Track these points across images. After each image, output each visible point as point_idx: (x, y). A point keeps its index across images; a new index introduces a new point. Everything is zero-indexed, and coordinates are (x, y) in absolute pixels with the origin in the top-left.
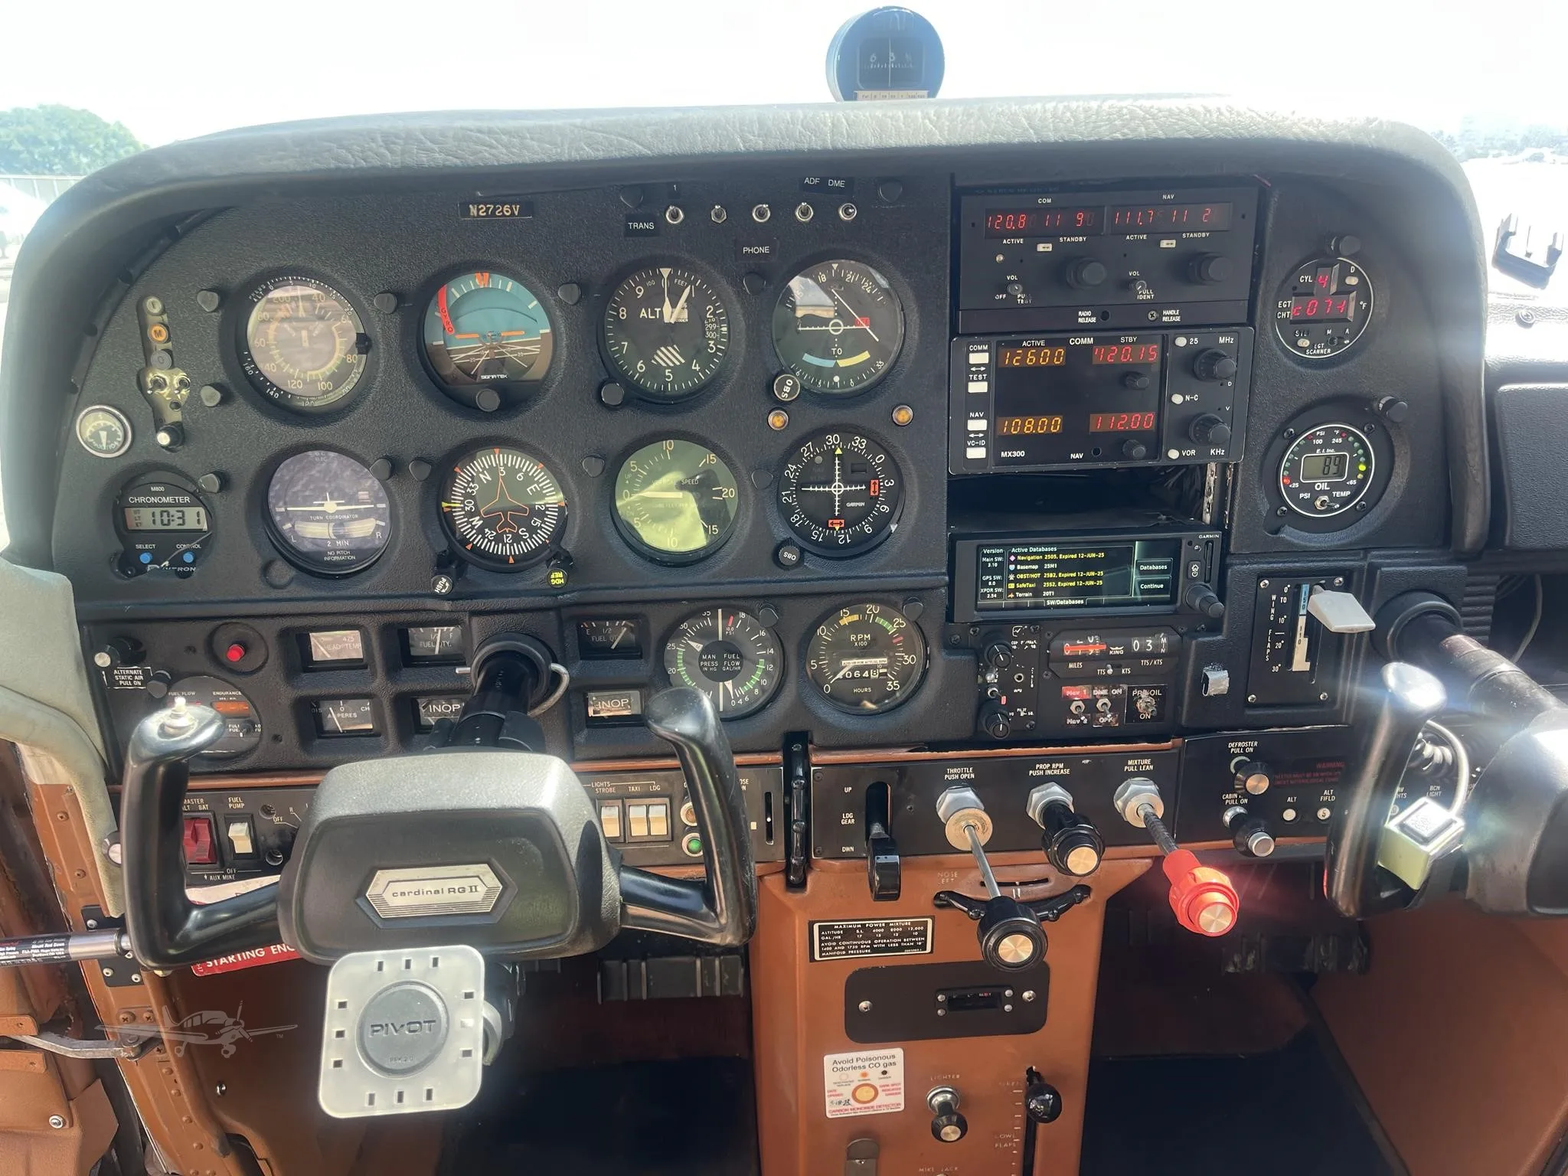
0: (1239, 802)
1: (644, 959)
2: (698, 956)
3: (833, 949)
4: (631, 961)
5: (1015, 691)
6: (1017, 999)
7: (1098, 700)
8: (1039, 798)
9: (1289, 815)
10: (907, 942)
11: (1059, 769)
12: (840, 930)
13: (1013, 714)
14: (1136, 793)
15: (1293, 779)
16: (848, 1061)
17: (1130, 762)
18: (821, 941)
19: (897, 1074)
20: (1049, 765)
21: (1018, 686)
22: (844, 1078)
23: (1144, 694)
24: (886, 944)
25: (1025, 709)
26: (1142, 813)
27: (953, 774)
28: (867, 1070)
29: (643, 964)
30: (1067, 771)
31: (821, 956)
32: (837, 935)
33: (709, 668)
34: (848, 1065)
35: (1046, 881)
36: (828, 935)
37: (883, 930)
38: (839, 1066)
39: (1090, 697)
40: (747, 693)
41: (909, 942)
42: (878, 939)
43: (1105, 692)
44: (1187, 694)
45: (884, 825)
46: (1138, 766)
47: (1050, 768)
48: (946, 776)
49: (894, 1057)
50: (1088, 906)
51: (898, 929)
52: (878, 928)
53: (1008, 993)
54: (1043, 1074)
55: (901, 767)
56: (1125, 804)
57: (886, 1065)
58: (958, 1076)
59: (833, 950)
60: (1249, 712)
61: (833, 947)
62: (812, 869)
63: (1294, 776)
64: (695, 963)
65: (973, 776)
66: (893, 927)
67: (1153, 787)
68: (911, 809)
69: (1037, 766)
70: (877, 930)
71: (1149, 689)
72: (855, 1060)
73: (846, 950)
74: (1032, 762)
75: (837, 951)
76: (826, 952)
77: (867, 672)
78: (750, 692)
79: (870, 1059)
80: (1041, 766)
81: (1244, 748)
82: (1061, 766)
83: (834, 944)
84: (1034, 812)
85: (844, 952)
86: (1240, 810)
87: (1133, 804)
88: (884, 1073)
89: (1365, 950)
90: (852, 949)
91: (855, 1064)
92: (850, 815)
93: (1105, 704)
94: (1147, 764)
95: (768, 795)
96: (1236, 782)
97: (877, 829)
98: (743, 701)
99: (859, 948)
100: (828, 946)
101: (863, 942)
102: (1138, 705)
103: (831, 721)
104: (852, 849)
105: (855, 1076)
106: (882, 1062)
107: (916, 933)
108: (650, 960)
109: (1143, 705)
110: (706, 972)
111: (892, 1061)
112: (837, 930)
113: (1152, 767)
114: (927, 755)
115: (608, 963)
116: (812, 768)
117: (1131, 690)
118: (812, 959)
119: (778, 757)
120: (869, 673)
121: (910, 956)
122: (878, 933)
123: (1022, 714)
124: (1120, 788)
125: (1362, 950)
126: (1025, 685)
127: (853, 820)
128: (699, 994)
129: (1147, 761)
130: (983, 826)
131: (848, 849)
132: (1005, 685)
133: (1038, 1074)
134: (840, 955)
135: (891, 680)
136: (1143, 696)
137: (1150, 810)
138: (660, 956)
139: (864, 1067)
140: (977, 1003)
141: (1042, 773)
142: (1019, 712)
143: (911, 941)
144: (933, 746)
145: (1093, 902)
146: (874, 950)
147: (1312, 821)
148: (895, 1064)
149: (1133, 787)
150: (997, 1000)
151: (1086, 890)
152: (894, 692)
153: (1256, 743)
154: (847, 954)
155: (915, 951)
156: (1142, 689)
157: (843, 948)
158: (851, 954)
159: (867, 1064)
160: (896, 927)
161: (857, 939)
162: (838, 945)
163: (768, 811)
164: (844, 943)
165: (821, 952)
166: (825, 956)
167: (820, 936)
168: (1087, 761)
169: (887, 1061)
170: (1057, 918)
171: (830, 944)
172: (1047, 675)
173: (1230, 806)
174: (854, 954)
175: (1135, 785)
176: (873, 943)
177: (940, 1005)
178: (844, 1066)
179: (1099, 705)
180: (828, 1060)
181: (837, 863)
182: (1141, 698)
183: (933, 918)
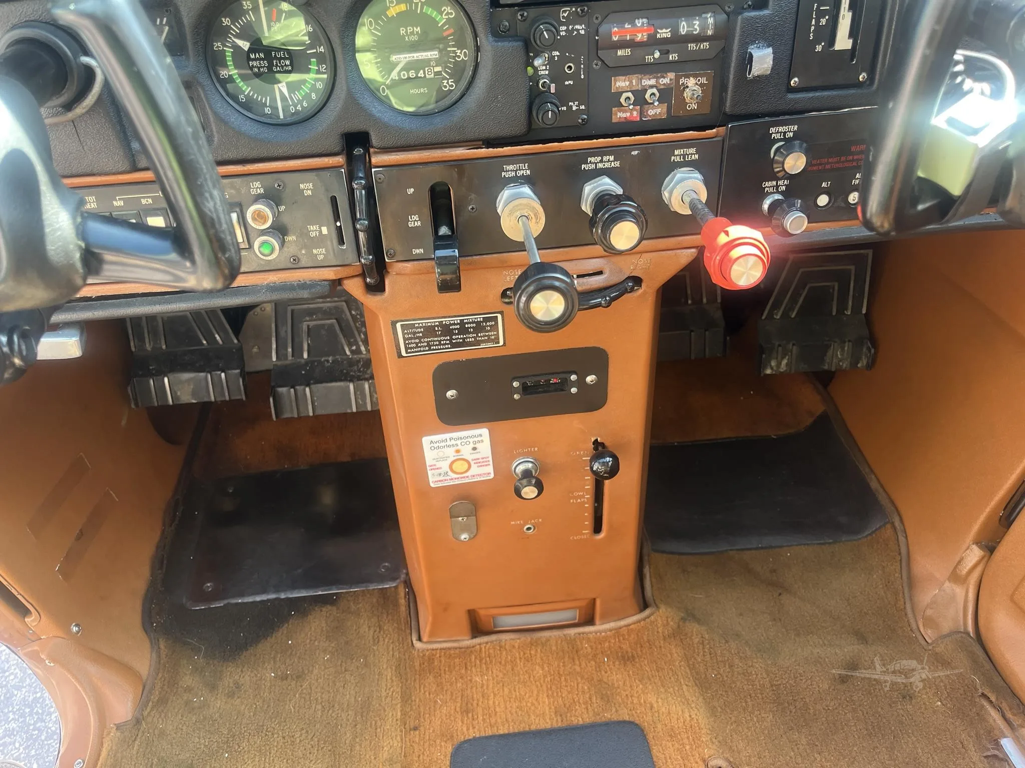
0: (777, 189)
1: (308, 385)
2: (351, 381)
3: (417, 345)
4: (298, 387)
5: (567, 83)
6: (581, 383)
7: (646, 90)
8: (590, 191)
9: (823, 200)
10: (481, 337)
11: (610, 162)
12: (421, 327)
13: (564, 108)
14: (682, 180)
15: (828, 163)
16: (443, 441)
17: (676, 152)
18: (405, 339)
19: (485, 449)
20: (600, 158)
21: (569, 77)
22: (441, 454)
23: (691, 82)
24: (464, 339)
25: (577, 103)
26: (687, 200)
27: (509, 171)
28: (460, 447)
29: (307, 389)
30: (617, 164)
31: (407, 353)
32: (419, 333)
33: (259, 68)
34: (443, 444)
35: (600, 273)
36: (411, 333)
37: (458, 327)
38: (436, 445)
39: (639, 88)
40: (304, 98)
41: (484, 336)
42: (456, 334)
43: (652, 82)
44: (731, 77)
45: (451, 227)
46: (684, 156)
47: (601, 161)
48: (503, 174)
49: (481, 435)
50: (640, 296)
51: (472, 325)
52: (454, 324)
53: (574, 377)
54: (607, 444)
55: (458, 164)
56: (671, 193)
57: (475, 443)
58: (536, 449)
59: (417, 347)
60: (791, 96)
61: (417, 344)
62: (388, 272)
63: (830, 160)
64: (349, 387)
65: (529, 172)
66: (468, 323)
67: (698, 175)
68: (473, 209)
69: (589, 159)
70: (453, 327)
71: (695, 76)
72: (448, 440)
73: (429, 346)
74: (583, 155)
75: (420, 347)
76: (411, 348)
77: (422, 72)
78: (307, 97)
79: (461, 438)
80: (593, 159)
81: (785, 133)
82: (612, 158)
83: (417, 341)
84: (586, 205)
85: (427, 348)
86: (778, 197)
87: (677, 193)
88: (474, 449)
89: (873, 351)
90: (433, 345)
91: (449, 443)
92: (416, 217)
93: (653, 94)
94: (692, 154)
95: (334, 200)
96: (775, 166)
97: (444, 230)
98: (302, 106)
99: (440, 344)
100: (412, 343)
101: (442, 338)
102: (685, 95)
103: (386, 120)
104: (422, 251)
105: (450, 453)
106: (471, 440)
107: (489, 328)
108: (312, 386)
109: (690, 94)
110: (358, 393)
111: (479, 439)
112: (418, 328)
113: (697, 156)
114: (484, 152)
115: (280, 390)
116: (373, 170)
117: (677, 78)
118: (400, 356)
119: (340, 160)
120: (424, 73)
121: (485, 350)
122: (455, 329)
123: (574, 108)
124: (667, 179)
125: (870, 351)
126: (575, 76)
127: (419, 223)
128: (354, 410)
129: (692, 151)
130: (536, 215)
131: (418, 251)
132: (557, 76)
133: (602, 445)
134: (424, 351)
135: (445, 78)
136: (689, 85)
137: (695, 196)
138: (321, 382)
139: (457, 445)
140: (547, 388)
141: (593, 166)
142: (571, 106)
143: (485, 336)
144: (490, 143)
145: (645, 291)
146: (454, 345)
147: (843, 205)
148: (482, 441)
149: (679, 176)
150: (564, 385)
151: (637, 281)
152: (450, 91)
153: (796, 127)
154: (430, 350)
155: (490, 345)
156: (688, 77)
157: (425, 344)
158: (433, 350)
159: (459, 442)
160: (470, 323)
161: (436, 336)
162: (421, 342)
163: (337, 217)
164: (426, 340)
165: (406, 349)
166: (410, 353)
167: (404, 334)
168: (636, 152)
169: (476, 439)
170: (609, 304)
171: (413, 341)
172: (596, 65)
173: (769, 194)
174: (436, 350)
175: (680, 174)
176: (451, 339)
177: (516, 391)
178: (440, 445)
179: (647, 96)
180: (426, 440)
181: (409, 265)
182: (687, 87)
183: (501, 313)
